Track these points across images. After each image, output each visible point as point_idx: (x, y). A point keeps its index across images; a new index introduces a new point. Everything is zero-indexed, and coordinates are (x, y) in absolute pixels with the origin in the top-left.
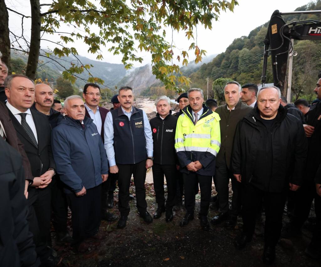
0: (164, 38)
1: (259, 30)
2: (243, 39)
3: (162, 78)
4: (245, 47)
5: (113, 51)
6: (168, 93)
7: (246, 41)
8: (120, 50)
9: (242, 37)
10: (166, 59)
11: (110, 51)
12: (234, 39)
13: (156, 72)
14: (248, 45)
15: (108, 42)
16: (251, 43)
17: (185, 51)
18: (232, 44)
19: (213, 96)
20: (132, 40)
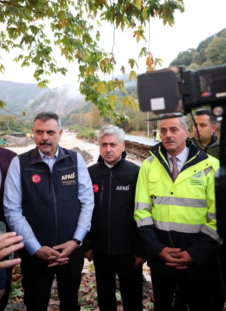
0: (97, 42)
1: (211, 41)
2: (191, 52)
3: (95, 100)
4: (193, 62)
5: (21, 61)
6: (93, 121)
7: (194, 54)
8: (31, 59)
9: (190, 49)
10: (104, 71)
11: (17, 61)
12: (179, 53)
13: (87, 91)
14: (197, 60)
15: (14, 47)
16: (202, 57)
17: (132, 59)
18: (177, 58)
19: (155, 126)
20: (49, 46)
